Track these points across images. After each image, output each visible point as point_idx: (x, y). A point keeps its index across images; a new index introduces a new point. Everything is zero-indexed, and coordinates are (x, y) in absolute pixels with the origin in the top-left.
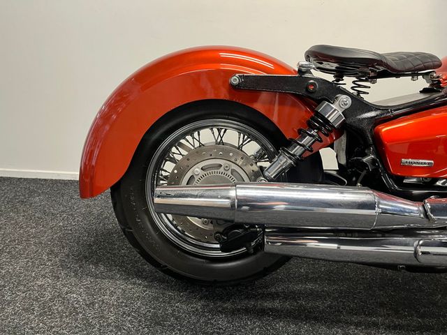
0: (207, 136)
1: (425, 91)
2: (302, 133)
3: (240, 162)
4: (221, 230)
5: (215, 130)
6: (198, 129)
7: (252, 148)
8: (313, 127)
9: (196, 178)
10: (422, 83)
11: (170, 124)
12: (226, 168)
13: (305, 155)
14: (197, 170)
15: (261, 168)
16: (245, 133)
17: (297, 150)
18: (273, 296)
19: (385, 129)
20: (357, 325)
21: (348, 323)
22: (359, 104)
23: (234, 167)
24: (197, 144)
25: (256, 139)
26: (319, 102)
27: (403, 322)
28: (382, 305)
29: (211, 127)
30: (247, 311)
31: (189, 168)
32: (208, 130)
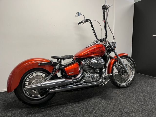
0: (34, 75)
1: (72, 61)
2: (52, 71)
3: (42, 78)
4: (40, 92)
5: (36, 73)
6: (32, 74)
7: (44, 75)
8: (54, 70)
9: (34, 83)
10: (72, 59)
11: (27, 74)
12: (40, 80)
13: (54, 75)
14: (34, 81)
15: (46, 79)
16: (42, 73)
17: (52, 74)
18: (52, 104)
19: (66, 68)
20: (68, 103)
21: (66, 104)
22: (61, 65)
23: (41, 79)
24: (32, 77)
25: (44, 74)
26: (54, 66)
27: (76, 101)
28: (72, 99)
29: (35, 73)
30: (47, 107)
31: (32, 81)
32: (34, 73)
